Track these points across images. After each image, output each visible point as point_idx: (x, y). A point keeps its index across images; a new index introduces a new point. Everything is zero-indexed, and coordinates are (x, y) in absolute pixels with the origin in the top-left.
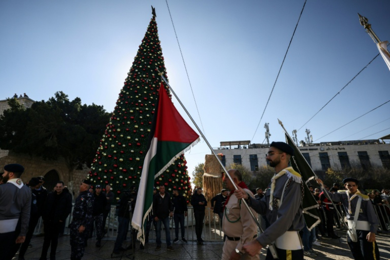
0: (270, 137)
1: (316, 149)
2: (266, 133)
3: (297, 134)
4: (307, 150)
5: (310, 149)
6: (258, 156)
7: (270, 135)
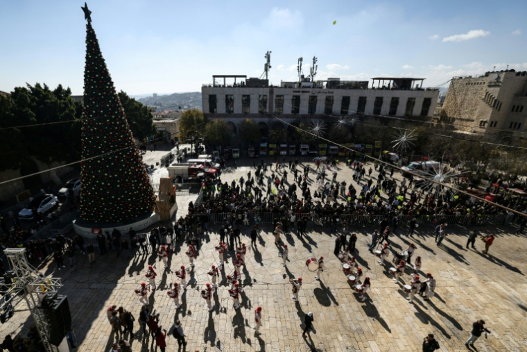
0: (270, 69)
1: (308, 92)
2: (266, 65)
3: (302, 62)
4: (299, 92)
5: (303, 92)
6: (251, 97)
7: (270, 67)
